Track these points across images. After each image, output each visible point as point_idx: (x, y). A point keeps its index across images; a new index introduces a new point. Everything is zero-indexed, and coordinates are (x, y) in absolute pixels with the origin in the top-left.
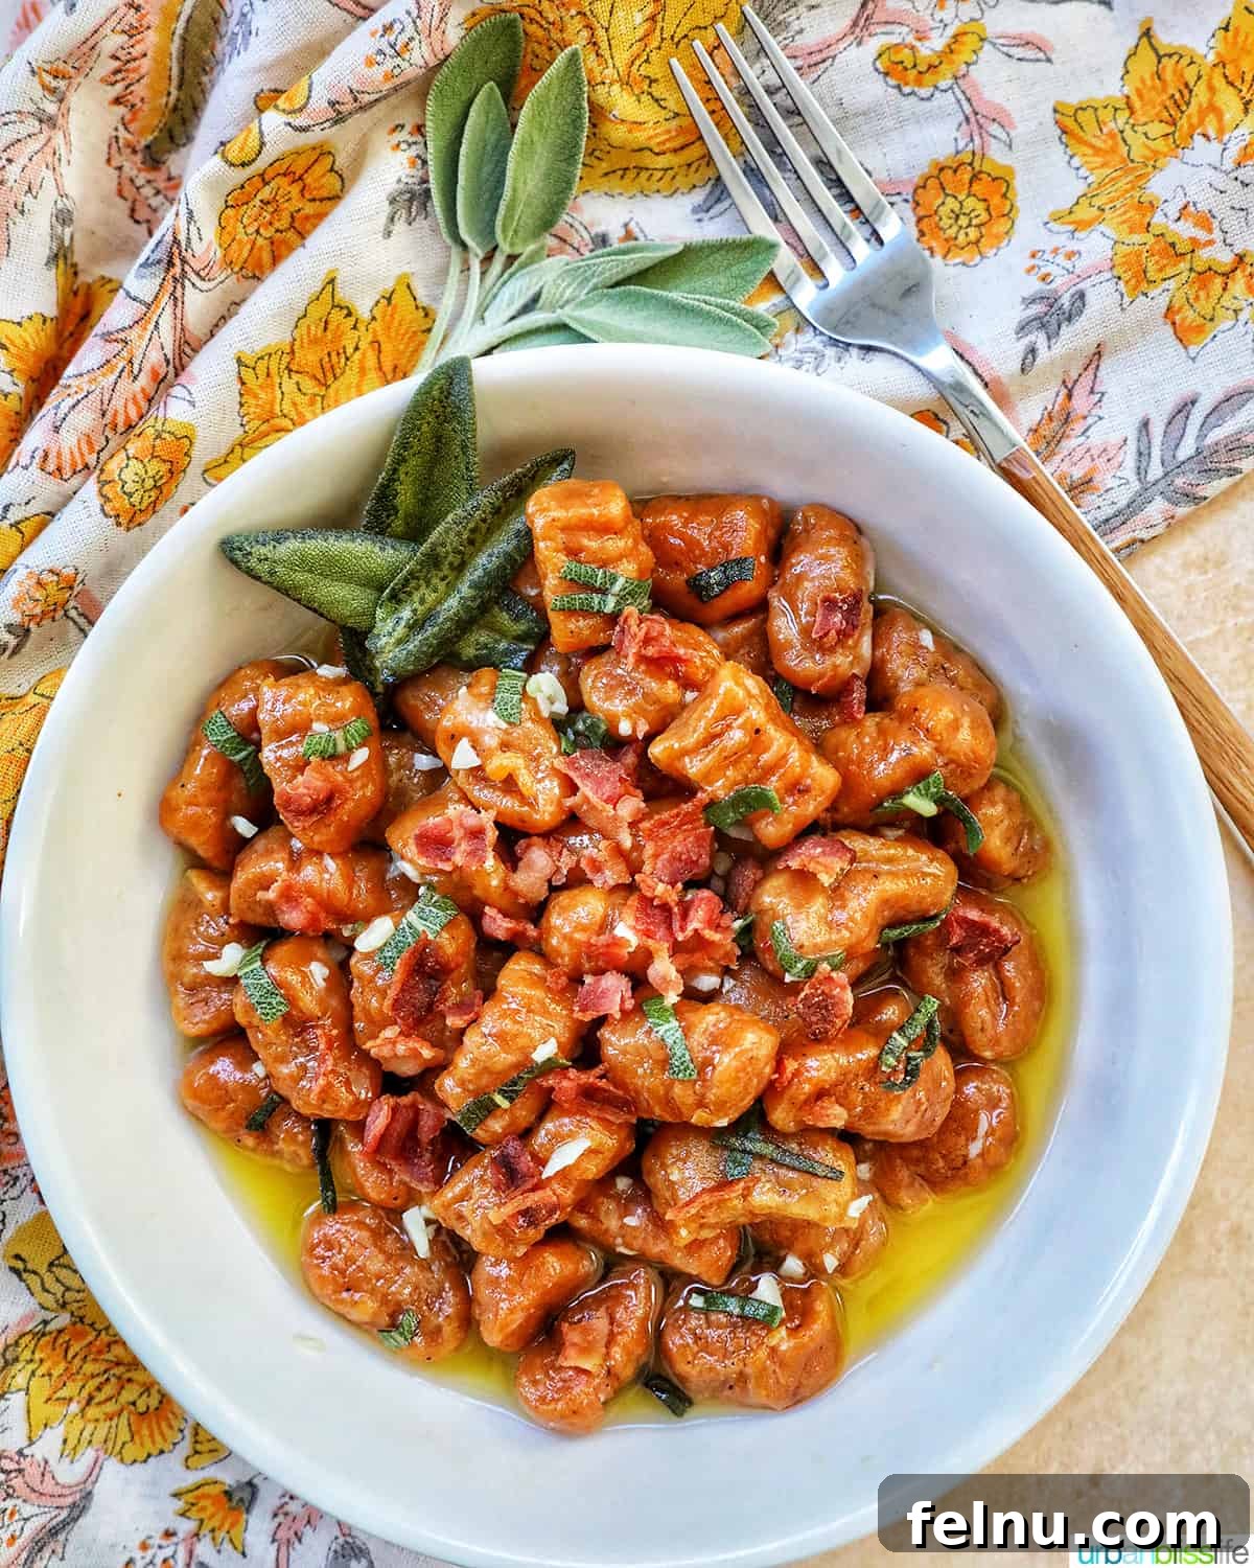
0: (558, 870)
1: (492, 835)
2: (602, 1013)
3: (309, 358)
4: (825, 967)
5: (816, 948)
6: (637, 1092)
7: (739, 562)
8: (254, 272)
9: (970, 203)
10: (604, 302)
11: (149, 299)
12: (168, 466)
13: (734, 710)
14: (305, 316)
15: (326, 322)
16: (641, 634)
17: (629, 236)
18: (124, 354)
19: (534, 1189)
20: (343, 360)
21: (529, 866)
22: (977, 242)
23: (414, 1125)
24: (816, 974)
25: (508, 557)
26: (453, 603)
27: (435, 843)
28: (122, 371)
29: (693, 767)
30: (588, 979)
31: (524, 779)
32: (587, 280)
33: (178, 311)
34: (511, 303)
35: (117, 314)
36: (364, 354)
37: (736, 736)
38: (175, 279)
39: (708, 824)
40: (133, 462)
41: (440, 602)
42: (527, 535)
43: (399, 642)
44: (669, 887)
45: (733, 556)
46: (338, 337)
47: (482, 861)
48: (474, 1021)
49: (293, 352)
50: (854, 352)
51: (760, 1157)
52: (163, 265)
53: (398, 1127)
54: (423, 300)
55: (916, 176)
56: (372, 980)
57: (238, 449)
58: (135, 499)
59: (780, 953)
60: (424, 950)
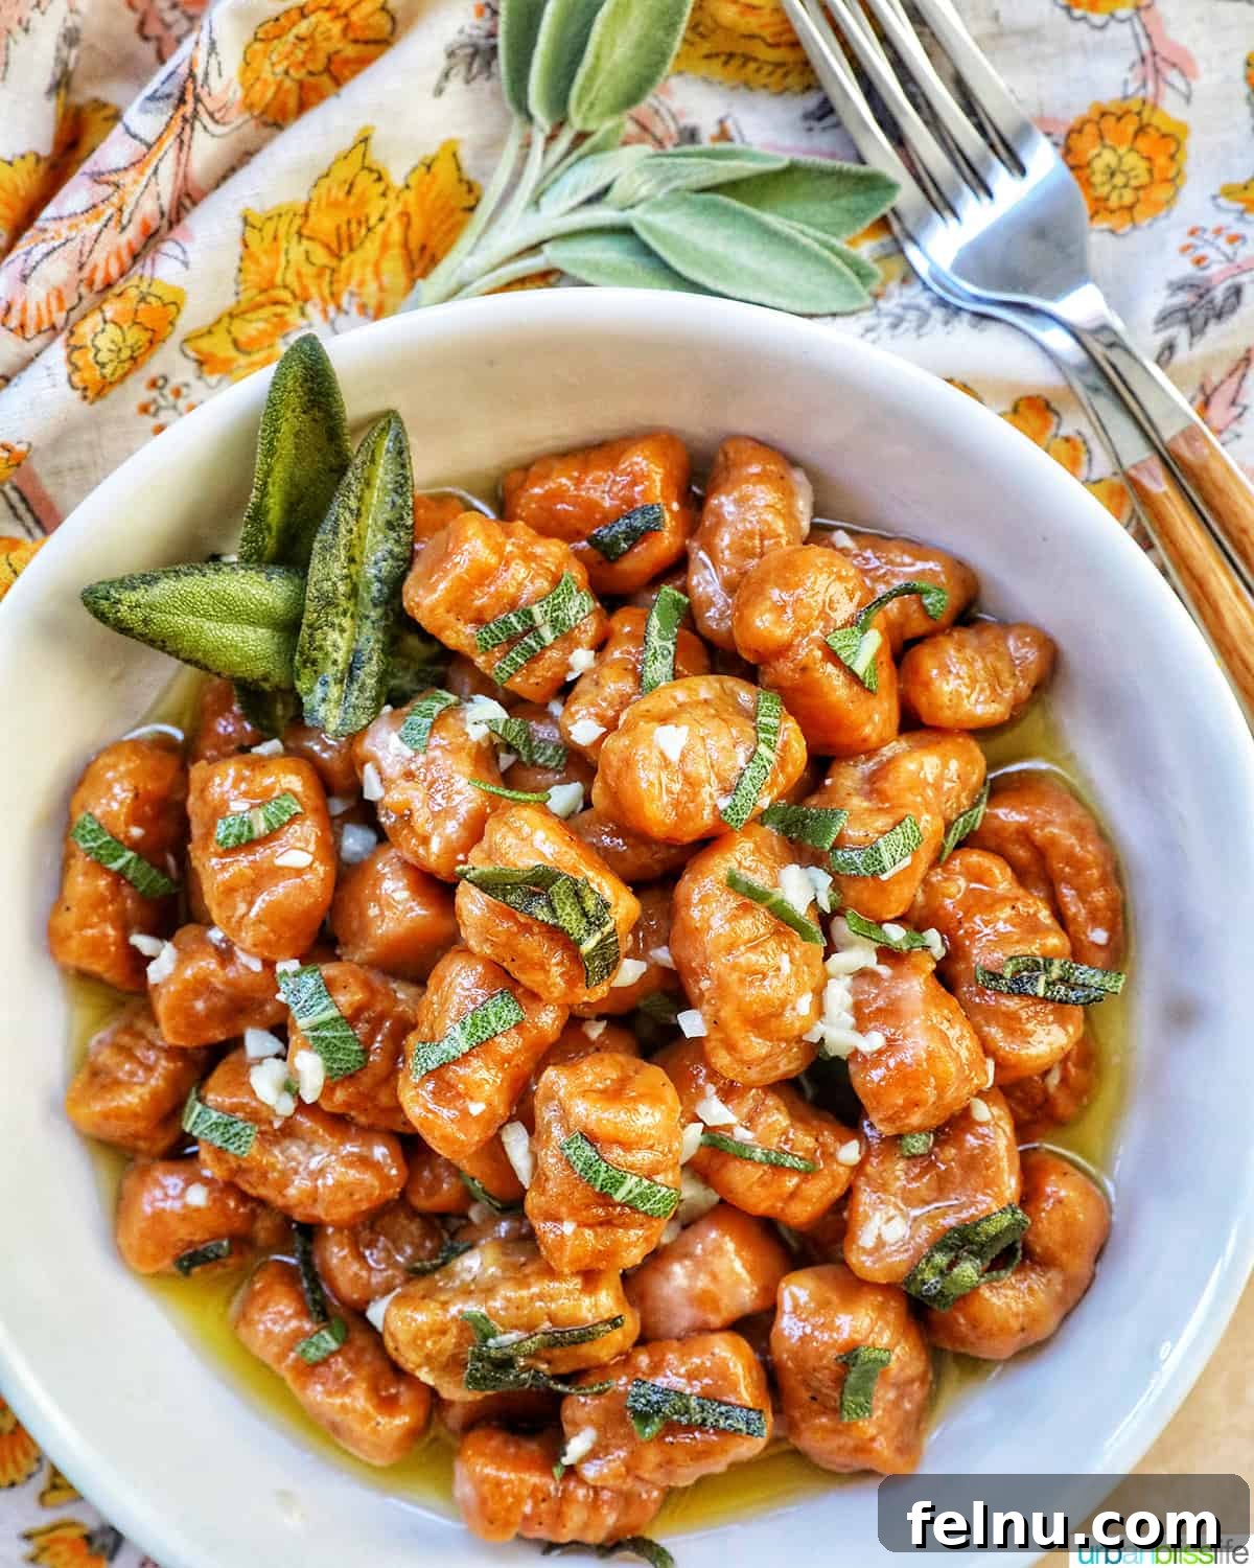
3: (325, 223)
8: (275, 118)
9: (1132, 160)
10: (685, 209)
11: (151, 138)
12: (149, 335)
14: (327, 175)
15: (351, 185)
17: (723, 135)
18: (115, 200)
20: (363, 231)
22: (1130, 208)
28: (109, 219)
32: (669, 180)
33: (183, 157)
34: (574, 192)
35: (112, 151)
36: (389, 228)
38: (185, 120)
40: (110, 328)
46: (363, 201)
49: (306, 215)
50: (966, 317)
52: (174, 101)
54: (470, 173)
55: (1071, 118)
57: (226, 320)
58: (108, 371)
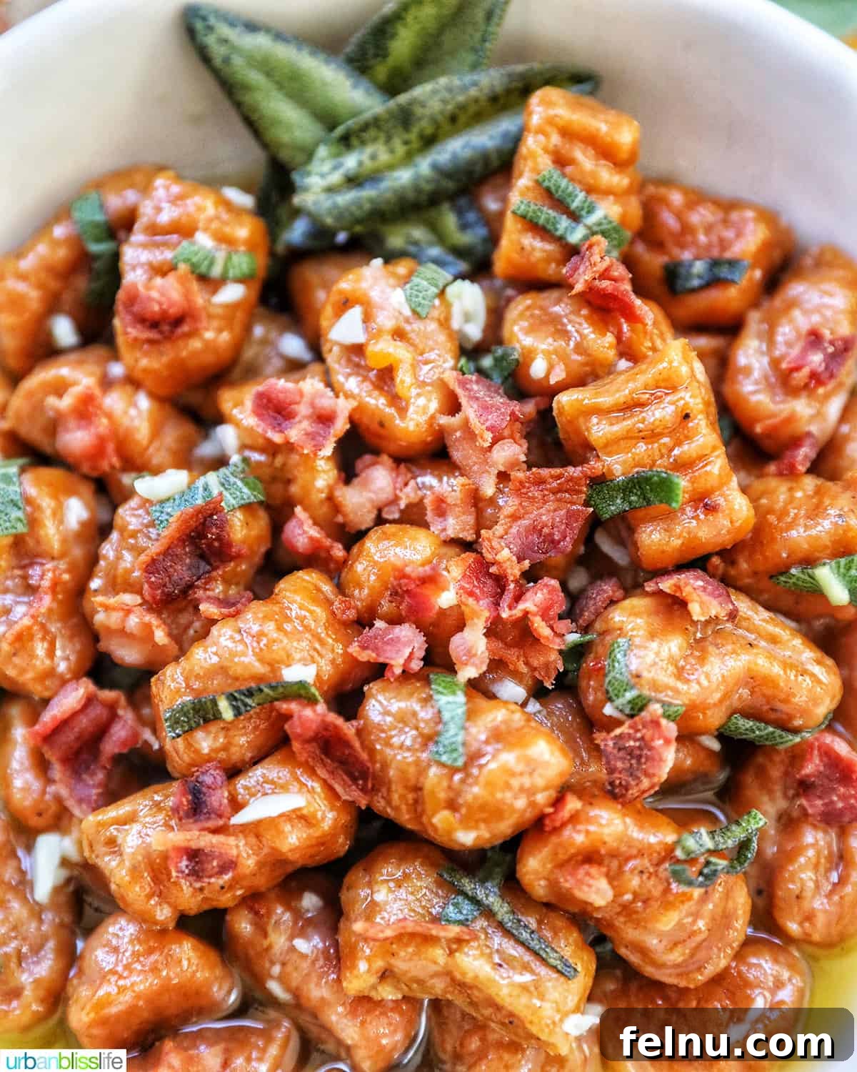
0: (396, 500)
1: (341, 426)
2: (381, 660)
4: (656, 708)
5: (655, 686)
6: (385, 766)
7: (732, 263)
13: (669, 385)
16: (601, 266)
19: (216, 831)
21: (365, 485)
23: (102, 730)
24: (643, 714)
25: (485, 157)
26: (403, 177)
27: (276, 410)
29: (599, 430)
30: (379, 624)
31: (404, 378)
37: (661, 413)
39: (587, 504)
41: (391, 167)
42: (514, 143)
43: (330, 190)
44: (514, 558)
45: (728, 255)
47: (318, 447)
48: (233, 616)
51: (488, 913)
53: (84, 722)
56: (134, 535)
59: (612, 674)
60: (211, 515)
